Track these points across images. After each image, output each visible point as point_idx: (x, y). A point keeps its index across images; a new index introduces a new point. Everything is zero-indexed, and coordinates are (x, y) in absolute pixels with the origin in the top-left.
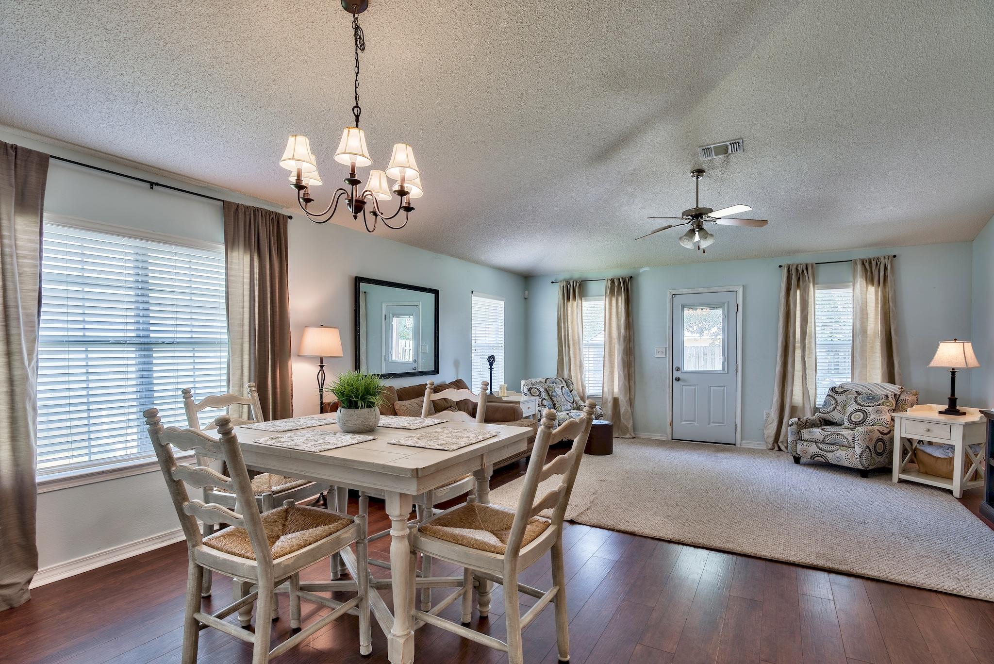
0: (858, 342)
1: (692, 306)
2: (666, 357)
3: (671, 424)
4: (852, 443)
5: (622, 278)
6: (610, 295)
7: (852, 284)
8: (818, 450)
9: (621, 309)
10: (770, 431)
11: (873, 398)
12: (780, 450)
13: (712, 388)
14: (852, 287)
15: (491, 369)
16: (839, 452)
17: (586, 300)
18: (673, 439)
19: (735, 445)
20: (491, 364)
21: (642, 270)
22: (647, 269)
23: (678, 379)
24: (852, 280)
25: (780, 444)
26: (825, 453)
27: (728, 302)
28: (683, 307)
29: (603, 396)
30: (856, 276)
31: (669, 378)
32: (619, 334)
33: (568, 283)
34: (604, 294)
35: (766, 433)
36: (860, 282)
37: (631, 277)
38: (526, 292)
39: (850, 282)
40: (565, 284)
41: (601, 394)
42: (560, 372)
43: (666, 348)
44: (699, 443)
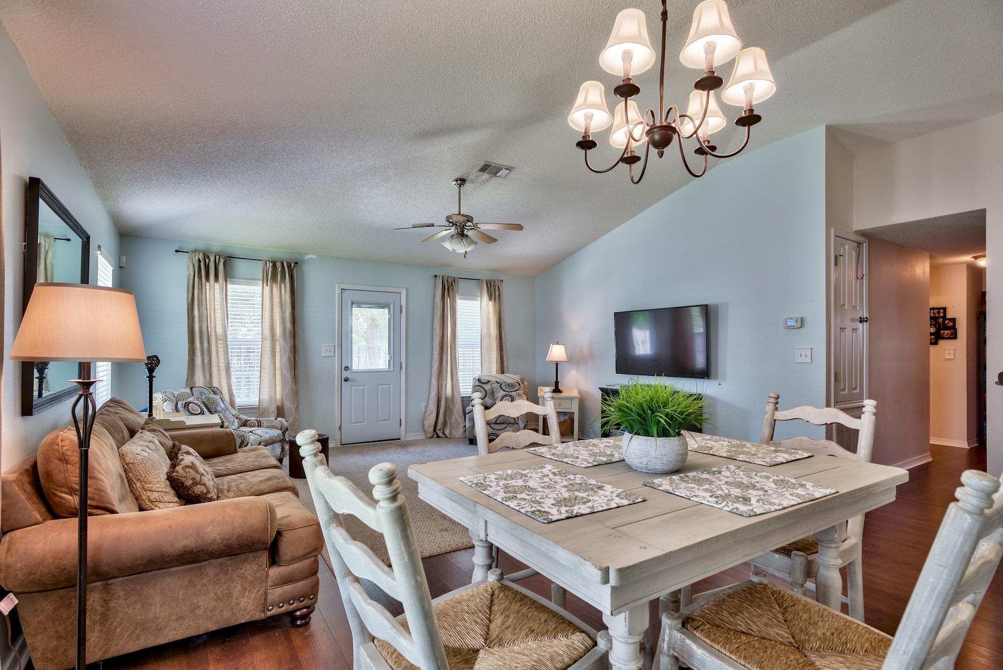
2: (335, 356)
3: (340, 428)
5: (287, 263)
7: (479, 298)
10: (430, 422)
11: (512, 385)
12: (438, 437)
13: (379, 386)
14: (480, 300)
15: (151, 378)
17: (232, 283)
18: (341, 445)
19: (399, 439)
20: (151, 370)
23: (346, 380)
24: (479, 295)
25: (438, 432)
27: (393, 303)
28: (352, 303)
29: (259, 406)
30: (483, 292)
31: (338, 379)
32: (284, 329)
33: (206, 256)
34: (262, 278)
35: (426, 424)
36: (485, 297)
37: (296, 263)
38: (124, 259)
39: (478, 296)
40: (201, 257)
41: (257, 404)
42: (190, 377)
43: (334, 346)
44: (368, 443)
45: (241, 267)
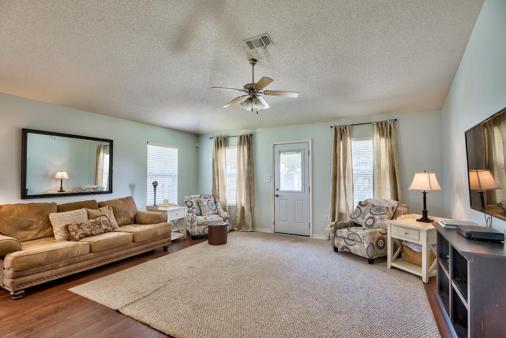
0: (376, 173)
1: (285, 152)
2: (271, 182)
3: (274, 223)
4: (363, 240)
6: (240, 145)
7: (372, 137)
8: (345, 244)
9: (246, 153)
10: (328, 229)
11: (381, 209)
13: (296, 201)
14: (372, 139)
15: (155, 190)
16: (356, 246)
17: (228, 149)
18: (275, 232)
19: (309, 236)
20: (155, 187)
21: (257, 130)
22: (259, 130)
23: (277, 196)
24: (372, 134)
26: (349, 246)
27: (304, 149)
28: (280, 152)
29: (236, 206)
30: (374, 133)
31: (273, 195)
32: (244, 168)
33: (218, 138)
34: (237, 145)
35: (326, 230)
36: (377, 136)
37: (251, 135)
38: (197, 144)
39: (371, 136)
40: (216, 139)
41: (235, 204)
43: (271, 177)
44: (289, 235)
45: (232, 141)
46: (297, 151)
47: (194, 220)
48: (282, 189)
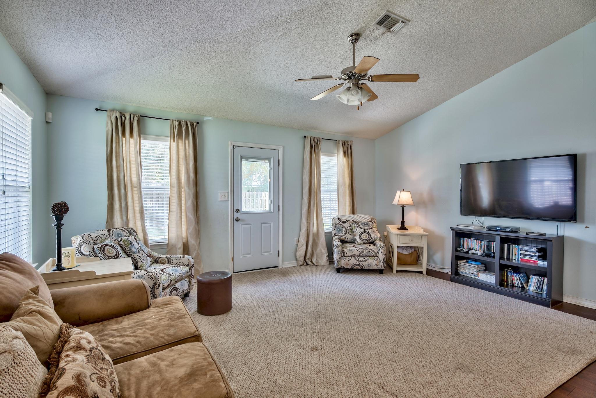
1: (248, 158)
2: (229, 200)
3: (233, 260)
4: (377, 254)
5: (191, 122)
6: (178, 137)
7: (336, 155)
8: (356, 261)
9: (189, 152)
10: (301, 253)
11: (367, 224)
12: (307, 264)
13: (262, 225)
14: (337, 156)
15: (59, 226)
16: (370, 260)
17: (145, 139)
18: (234, 273)
19: (277, 267)
20: (59, 218)
22: (210, 118)
23: (238, 220)
24: (337, 152)
25: (307, 261)
26: (361, 263)
27: (273, 157)
28: (242, 157)
29: (168, 243)
30: (339, 150)
31: (231, 219)
32: (188, 178)
33: (122, 115)
34: (169, 136)
35: (298, 255)
36: (341, 155)
37: (198, 123)
38: (50, 115)
39: (335, 153)
40: (118, 115)
41: (167, 240)
42: (109, 220)
43: (228, 193)
44: (254, 271)
45: (152, 125)
46: (263, 159)
47: (159, 282)
48: (245, 208)
